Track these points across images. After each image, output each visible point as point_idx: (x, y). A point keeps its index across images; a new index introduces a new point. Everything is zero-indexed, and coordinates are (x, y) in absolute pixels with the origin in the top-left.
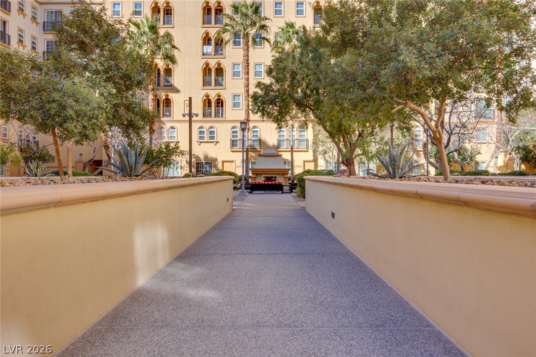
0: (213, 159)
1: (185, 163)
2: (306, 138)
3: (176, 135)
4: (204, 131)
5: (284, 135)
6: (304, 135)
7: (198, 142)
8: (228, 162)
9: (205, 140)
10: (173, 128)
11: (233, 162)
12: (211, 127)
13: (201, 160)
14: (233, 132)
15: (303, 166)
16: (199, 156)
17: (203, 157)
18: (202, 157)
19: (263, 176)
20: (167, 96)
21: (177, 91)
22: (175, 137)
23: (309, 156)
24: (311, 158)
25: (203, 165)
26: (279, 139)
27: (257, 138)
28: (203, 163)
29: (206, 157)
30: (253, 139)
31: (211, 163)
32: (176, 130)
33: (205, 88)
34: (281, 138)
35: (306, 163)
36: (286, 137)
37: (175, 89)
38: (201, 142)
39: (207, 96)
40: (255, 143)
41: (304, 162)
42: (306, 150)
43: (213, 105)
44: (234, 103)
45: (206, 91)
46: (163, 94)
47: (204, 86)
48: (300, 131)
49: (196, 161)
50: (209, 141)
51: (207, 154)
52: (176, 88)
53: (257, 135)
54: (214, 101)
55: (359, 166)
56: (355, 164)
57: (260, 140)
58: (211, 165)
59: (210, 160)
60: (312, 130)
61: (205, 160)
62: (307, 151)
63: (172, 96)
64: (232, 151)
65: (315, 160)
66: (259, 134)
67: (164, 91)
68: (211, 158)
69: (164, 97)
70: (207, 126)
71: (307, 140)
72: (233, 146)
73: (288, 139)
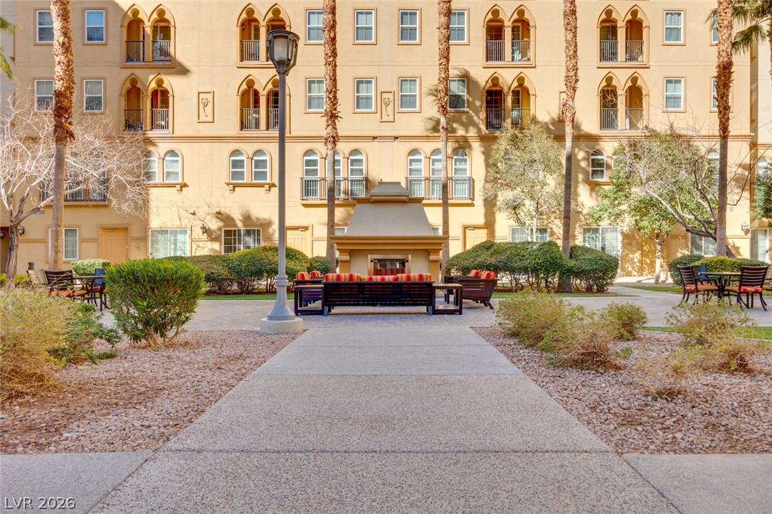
0: (262, 221)
1: (200, 231)
2: (468, 175)
3: (179, 170)
4: (243, 161)
5: (419, 170)
6: (465, 170)
7: (228, 184)
8: (296, 228)
9: (245, 181)
10: (172, 153)
11: (306, 228)
12: (259, 152)
13: (235, 225)
14: (308, 163)
15: (461, 238)
16: (232, 215)
17: (241, 218)
18: (237, 217)
19: (370, 257)
20: (160, 83)
21: (184, 71)
22: (177, 173)
23: (476, 215)
24: (481, 220)
25: (240, 235)
26: (410, 177)
27: (360, 177)
28: (239, 231)
29: (247, 218)
30: (351, 177)
31: (258, 231)
32: (179, 159)
33: (246, 63)
34: (414, 177)
35: (467, 231)
36: (424, 174)
37: (178, 68)
38: (235, 186)
39: (251, 83)
40: (355, 188)
41: (465, 228)
42: (470, 201)
43: (263, 101)
44: (310, 99)
45: (247, 72)
46: (151, 77)
47: (242, 60)
48: (456, 160)
49: (225, 226)
50: (254, 181)
51: (248, 211)
52: (181, 65)
53: (361, 170)
54: (265, 93)
55: (584, 237)
56: (577, 233)
57: (367, 180)
58: (259, 235)
59: (255, 225)
60: (482, 157)
61: (245, 226)
62: (472, 205)
63: (172, 82)
64: (306, 206)
65: (489, 225)
66: (364, 167)
67: (152, 70)
68: (258, 219)
69: (153, 85)
70: (248, 148)
71: (472, 181)
72: (307, 194)
73: (428, 179)
